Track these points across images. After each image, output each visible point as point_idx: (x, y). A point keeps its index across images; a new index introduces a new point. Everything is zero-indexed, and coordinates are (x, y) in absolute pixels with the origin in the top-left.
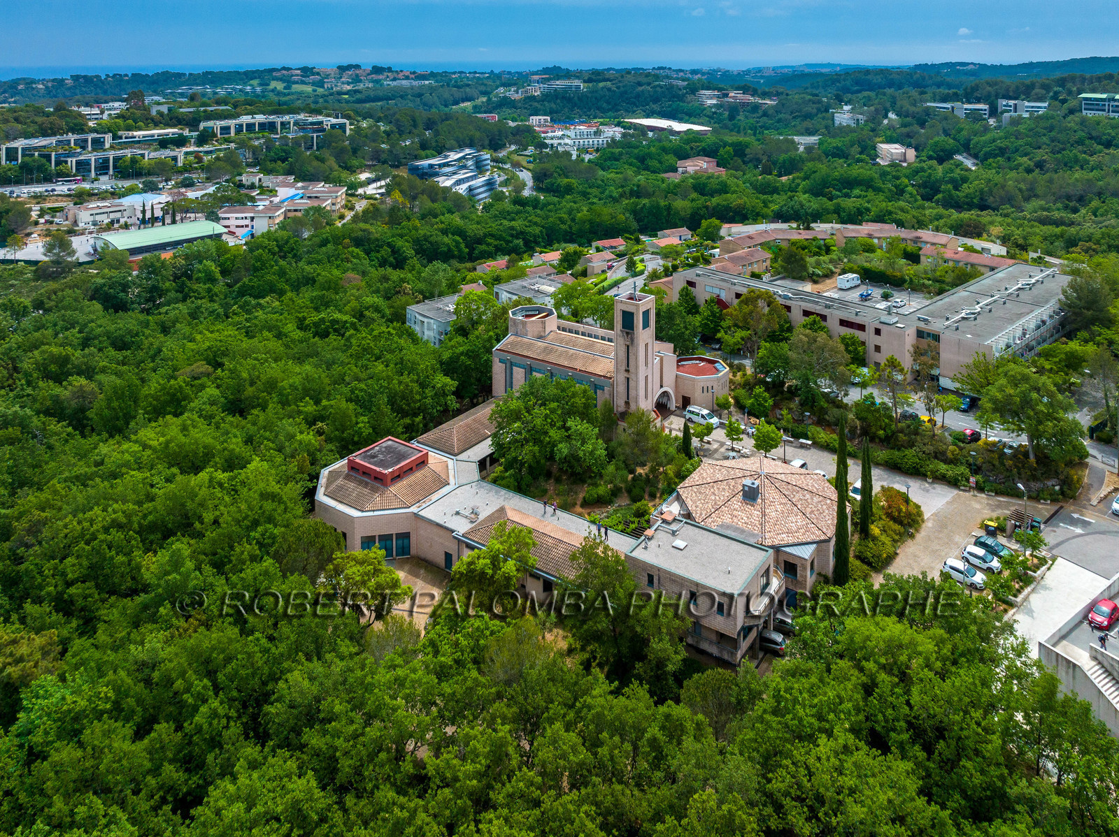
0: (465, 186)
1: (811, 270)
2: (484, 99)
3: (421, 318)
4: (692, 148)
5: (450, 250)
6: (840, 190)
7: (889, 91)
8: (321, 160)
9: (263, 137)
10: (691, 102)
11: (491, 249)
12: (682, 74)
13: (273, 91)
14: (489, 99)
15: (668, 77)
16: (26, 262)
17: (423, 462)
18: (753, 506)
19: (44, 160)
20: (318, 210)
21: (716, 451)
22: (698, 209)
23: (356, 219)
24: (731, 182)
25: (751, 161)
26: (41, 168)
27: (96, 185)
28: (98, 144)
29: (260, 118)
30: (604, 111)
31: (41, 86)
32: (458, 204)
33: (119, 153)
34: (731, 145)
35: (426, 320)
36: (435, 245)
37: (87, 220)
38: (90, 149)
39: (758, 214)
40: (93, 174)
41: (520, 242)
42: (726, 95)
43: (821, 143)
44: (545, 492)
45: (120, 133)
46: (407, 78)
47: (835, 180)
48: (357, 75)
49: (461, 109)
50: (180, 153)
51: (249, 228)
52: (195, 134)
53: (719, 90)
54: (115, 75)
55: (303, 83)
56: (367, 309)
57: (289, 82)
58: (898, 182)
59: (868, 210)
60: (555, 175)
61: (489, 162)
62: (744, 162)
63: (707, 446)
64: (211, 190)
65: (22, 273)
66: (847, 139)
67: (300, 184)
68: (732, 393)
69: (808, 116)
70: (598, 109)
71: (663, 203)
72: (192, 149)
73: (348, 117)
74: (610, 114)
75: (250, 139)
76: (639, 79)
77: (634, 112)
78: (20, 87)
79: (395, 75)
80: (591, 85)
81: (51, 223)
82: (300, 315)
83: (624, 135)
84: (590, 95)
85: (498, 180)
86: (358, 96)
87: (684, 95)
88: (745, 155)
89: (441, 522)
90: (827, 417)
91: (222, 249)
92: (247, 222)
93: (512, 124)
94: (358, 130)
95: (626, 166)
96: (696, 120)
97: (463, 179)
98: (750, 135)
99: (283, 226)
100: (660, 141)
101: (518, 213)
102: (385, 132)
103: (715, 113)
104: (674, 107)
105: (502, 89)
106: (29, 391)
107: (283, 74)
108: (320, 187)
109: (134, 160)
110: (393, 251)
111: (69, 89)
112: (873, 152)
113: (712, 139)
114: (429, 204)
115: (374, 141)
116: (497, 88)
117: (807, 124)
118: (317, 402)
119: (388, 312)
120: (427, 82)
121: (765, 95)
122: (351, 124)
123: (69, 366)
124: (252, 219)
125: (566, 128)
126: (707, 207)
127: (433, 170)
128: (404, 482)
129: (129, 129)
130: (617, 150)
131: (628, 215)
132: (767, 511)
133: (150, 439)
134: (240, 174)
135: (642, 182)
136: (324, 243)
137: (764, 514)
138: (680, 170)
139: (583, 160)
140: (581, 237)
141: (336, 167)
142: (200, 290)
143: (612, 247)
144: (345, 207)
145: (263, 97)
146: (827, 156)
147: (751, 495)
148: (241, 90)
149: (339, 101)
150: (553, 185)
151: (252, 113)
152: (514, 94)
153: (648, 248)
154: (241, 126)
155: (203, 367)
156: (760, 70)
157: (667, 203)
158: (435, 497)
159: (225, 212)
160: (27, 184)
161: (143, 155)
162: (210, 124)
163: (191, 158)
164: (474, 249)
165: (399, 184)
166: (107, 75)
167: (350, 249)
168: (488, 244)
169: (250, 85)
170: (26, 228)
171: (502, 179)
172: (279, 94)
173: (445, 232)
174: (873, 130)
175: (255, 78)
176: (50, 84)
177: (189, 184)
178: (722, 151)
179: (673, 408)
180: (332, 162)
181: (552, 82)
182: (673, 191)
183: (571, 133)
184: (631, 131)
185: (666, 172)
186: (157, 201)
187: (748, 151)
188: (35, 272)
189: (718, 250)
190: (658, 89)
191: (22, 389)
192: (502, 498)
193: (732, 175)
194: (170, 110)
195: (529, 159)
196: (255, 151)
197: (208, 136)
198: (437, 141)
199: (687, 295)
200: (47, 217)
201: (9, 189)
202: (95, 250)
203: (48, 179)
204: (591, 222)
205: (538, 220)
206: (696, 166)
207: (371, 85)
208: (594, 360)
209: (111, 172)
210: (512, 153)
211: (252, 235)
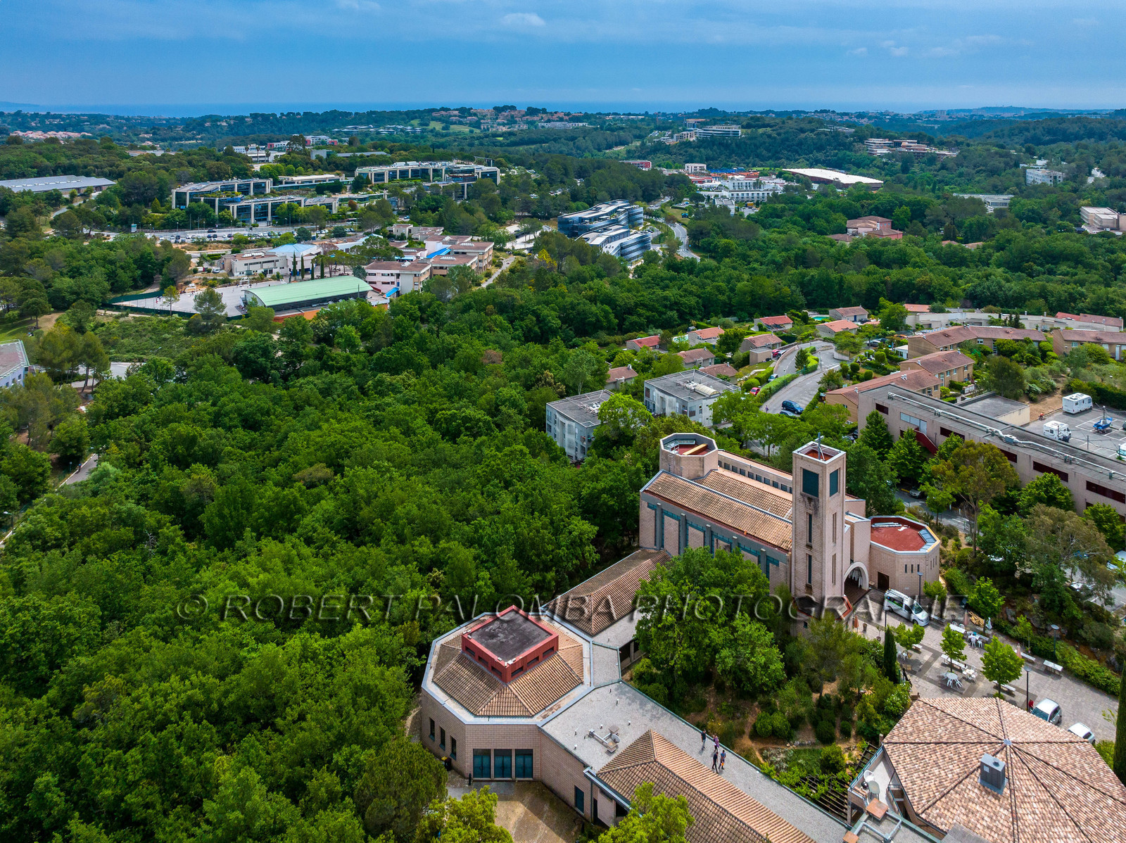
0: (616, 244)
1: (1027, 385)
2: (638, 144)
3: (561, 419)
4: (863, 206)
5: (598, 320)
6: (1042, 265)
7: (1091, 142)
8: (471, 212)
9: (416, 184)
10: (860, 152)
11: (643, 320)
12: (846, 118)
13: (432, 131)
14: (643, 144)
15: (833, 122)
16: (181, 314)
17: (552, 649)
18: (997, 798)
19: (208, 206)
20: (464, 270)
21: (928, 665)
22: (876, 284)
23: (501, 279)
24: (911, 250)
25: (931, 223)
26: (205, 214)
27: (254, 232)
28: (259, 189)
29: (413, 165)
30: (764, 159)
31: (224, 124)
32: (609, 267)
33: (278, 199)
34: (908, 204)
35: (567, 422)
36: (583, 316)
37: (242, 270)
38: (252, 193)
39: (947, 294)
40: (253, 220)
41: (674, 314)
42: (899, 145)
43: (1012, 205)
44: (703, 705)
45: (280, 178)
46: (561, 120)
47: (1036, 252)
48: (512, 117)
49: (614, 153)
50: (335, 200)
51: (395, 286)
52: (351, 179)
53: (891, 138)
54: (289, 114)
55: (461, 123)
56: (503, 403)
57: (447, 122)
58: (1113, 257)
59: (1082, 295)
60: (713, 233)
61: (642, 215)
62: (924, 225)
63: (915, 656)
64: (361, 241)
65: (175, 326)
66: (1044, 200)
67: (448, 238)
68: (944, 572)
69: (993, 172)
70: (757, 156)
71: (834, 275)
72: (347, 195)
73: (498, 164)
74: (771, 162)
75: (402, 187)
76: (802, 125)
77: (796, 160)
78: (207, 124)
79: (550, 116)
80: (749, 131)
81: (209, 271)
82: (431, 407)
83: (787, 189)
84: (749, 142)
85: (651, 236)
86: (513, 139)
87: (851, 143)
88: (925, 216)
89: (571, 748)
90: (1081, 632)
91: (365, 311)
92: (393, 279)
93: (666, 172)
94: (508, 179)
95: (790, 226)
96: (865, 171)
97: (615, 236)
98: (928, 191)
99: (427, 288)
100: (825, 195)
101: (672, 279)
102: (535, 180)
103: (886, 164)
104: (840, 155)
105: (656, 133)
106: (153, 476)
107: (441, 115)
108: (466, 242)
109: (290, 208)
110: (538, 320)
111: (249, 126)
112: (1076, 216)
113: (885, 196)
114: (578, 267)
115: (525, 191)
116: (651, 131)
117: (995, 180)
118: (435, 542)
119: (526, 406)
120: (581, 124)
121: (941, 144)
122: (502, 172)
123: (196, 448)
124: (398, 276)
125: (724, 178)
126: (885, 283)
127: (582, 224)
128: (528, 677)
129: (290, 173)
130: (780, 206)
131: (793, 288)
132: (1020, 811)
133: (249, 574)
134: (391, 225)
135: (809, 247)
136: (467, 308)
137: (1016, 818)
138: (850, 230)
139: (742, 215)
140: (742, 310)
141: (485, 219)
142: (339, 358)
143: (777, 326)
144: (493, 263)
145: (422, 138)
146: (1021, 220)
147: (993, 781)
148: (402, 130)
149: (495, 144)
150: (710, 244)
151: (406, 160)
152: (670, 140)
153: (820, 333)
154: (395, 172)
155: (322, 471)
156: (932, 114)
157: (838, 276)
158: (565, 702)
159: (372, 268)
160: (192, 229)
161: (299, 203)
162: (365, 170)
163: (346, 205)
164: (624, 319)
165: (546, 243)
166: (282, 114)
167: (493, 317)
168: (640, 315)
169: (411, 125)
170: (184, 277)
171: (656, 234)
172: (437, 134)
173: (593, 300)
174: (1075, 190)
175: (416, 118)
176: (232, 122)
177: (340, 234)
178: (897, 211)
179: (866, 587)
180: (481, 214)
181: (708, 128)
182: (843, 258)
183: (729, 184)
184: (795, 184)
185: (834, 232)
186: (307, 251)
187: (927, 212)
188: (187, 325)
189: (905, 347)
190: (823, 136)
191: (148, 474)
192: (649, 715)
193: (911, 241)
194: (328, 155)
195: (683, 212)
196: (407, 199)
197: (363, 183)
198: (588, 192)
199: (878, 422)
200: (206, 265)
201: (175, 234)
202: (246, 303)
203: (210, 224)
204: (752, 293)
205: (694, 288)
206: (868, 227)
207: (525, 127)
208: (765, 521)
209: (269, 218)
210: (666, 205)
211: (398, 293)
